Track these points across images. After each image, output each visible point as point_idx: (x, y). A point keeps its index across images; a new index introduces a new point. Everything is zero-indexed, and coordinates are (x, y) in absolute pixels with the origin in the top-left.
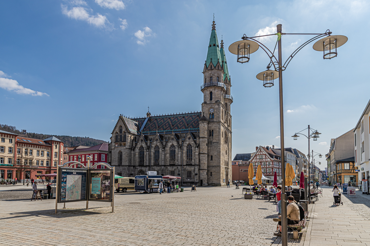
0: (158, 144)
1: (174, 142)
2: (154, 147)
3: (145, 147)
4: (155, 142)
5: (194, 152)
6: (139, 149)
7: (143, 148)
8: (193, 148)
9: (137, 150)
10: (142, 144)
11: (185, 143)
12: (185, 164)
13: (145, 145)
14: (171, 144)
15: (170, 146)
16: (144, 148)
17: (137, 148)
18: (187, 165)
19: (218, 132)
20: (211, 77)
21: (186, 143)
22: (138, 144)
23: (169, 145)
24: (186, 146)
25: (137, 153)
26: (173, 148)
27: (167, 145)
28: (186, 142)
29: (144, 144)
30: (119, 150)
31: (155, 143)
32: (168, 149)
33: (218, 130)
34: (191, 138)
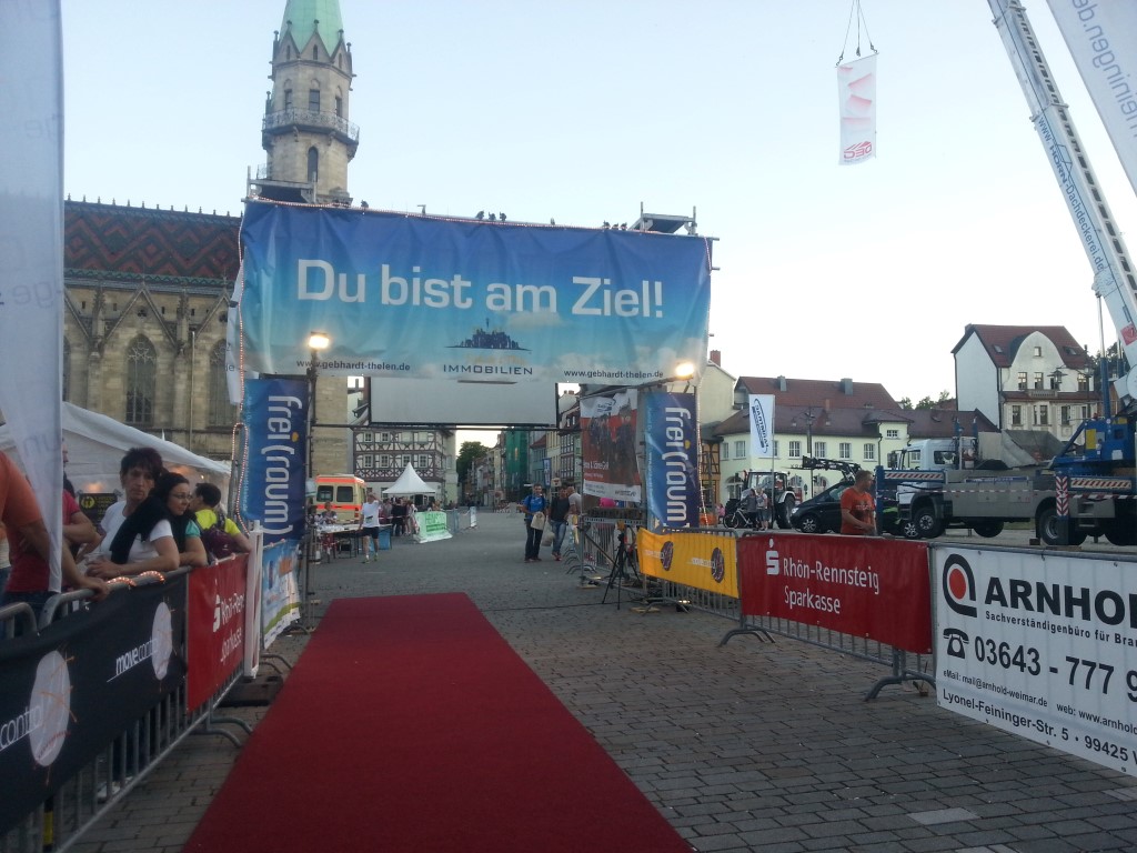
1: (149, 328)
11: (201, 335)
12: (201, 426)
14: (132, 333)
15: (126, 344)
18: (210, 430)
20: (315, 93)
21: (206, 338)
23: (121, 336)
24: (209, 348)
26: (141, 352)
27: (112, 339)
28: (208, 335)
32: (118, 354)
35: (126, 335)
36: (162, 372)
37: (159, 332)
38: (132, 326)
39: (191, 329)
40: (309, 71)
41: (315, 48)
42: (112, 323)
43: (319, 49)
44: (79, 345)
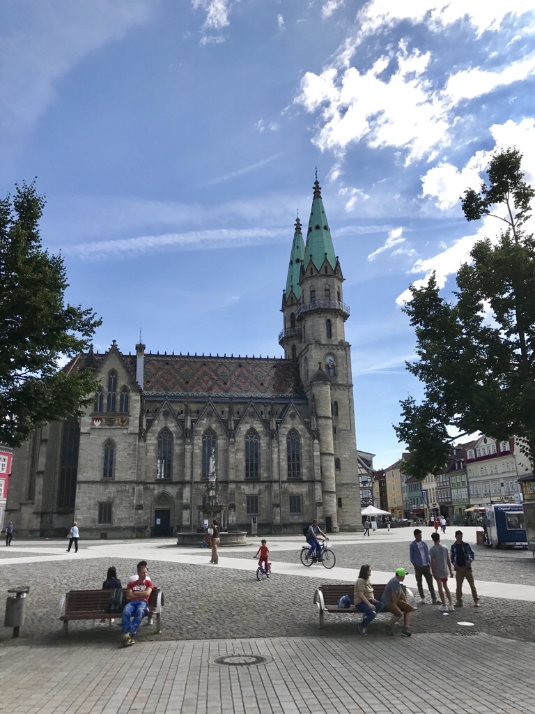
2: (202, 433)
3: (175, 432)
4: (205, 419)
6: (156, 435)
7: (170, 434)
8: (302, 439)
10: (166, 423)
12: (285, 478)
13: (176, 426)
14: (248, 427)
15: (245, 433)
16: (174, 435)
17: (151, 434)
18: (289, 481)
21: (284, 428)
22: (156, 422)
23: (242, 429)
25: (152, 448)
26: (252, 437)
27: (238, 431)
30: (106, 438)
31: (204, 422)
32: (241, 439)
33: (348, 402)
34: (297, 417)
35: (244, 428)
36: (264, 448)
37: (261, 425)
38: (247, 423)
39: (277, 423)
40: (324, 280)
41: (326, 267)
42: (237, 423)
43: (328, 268)
44: (221, 435)
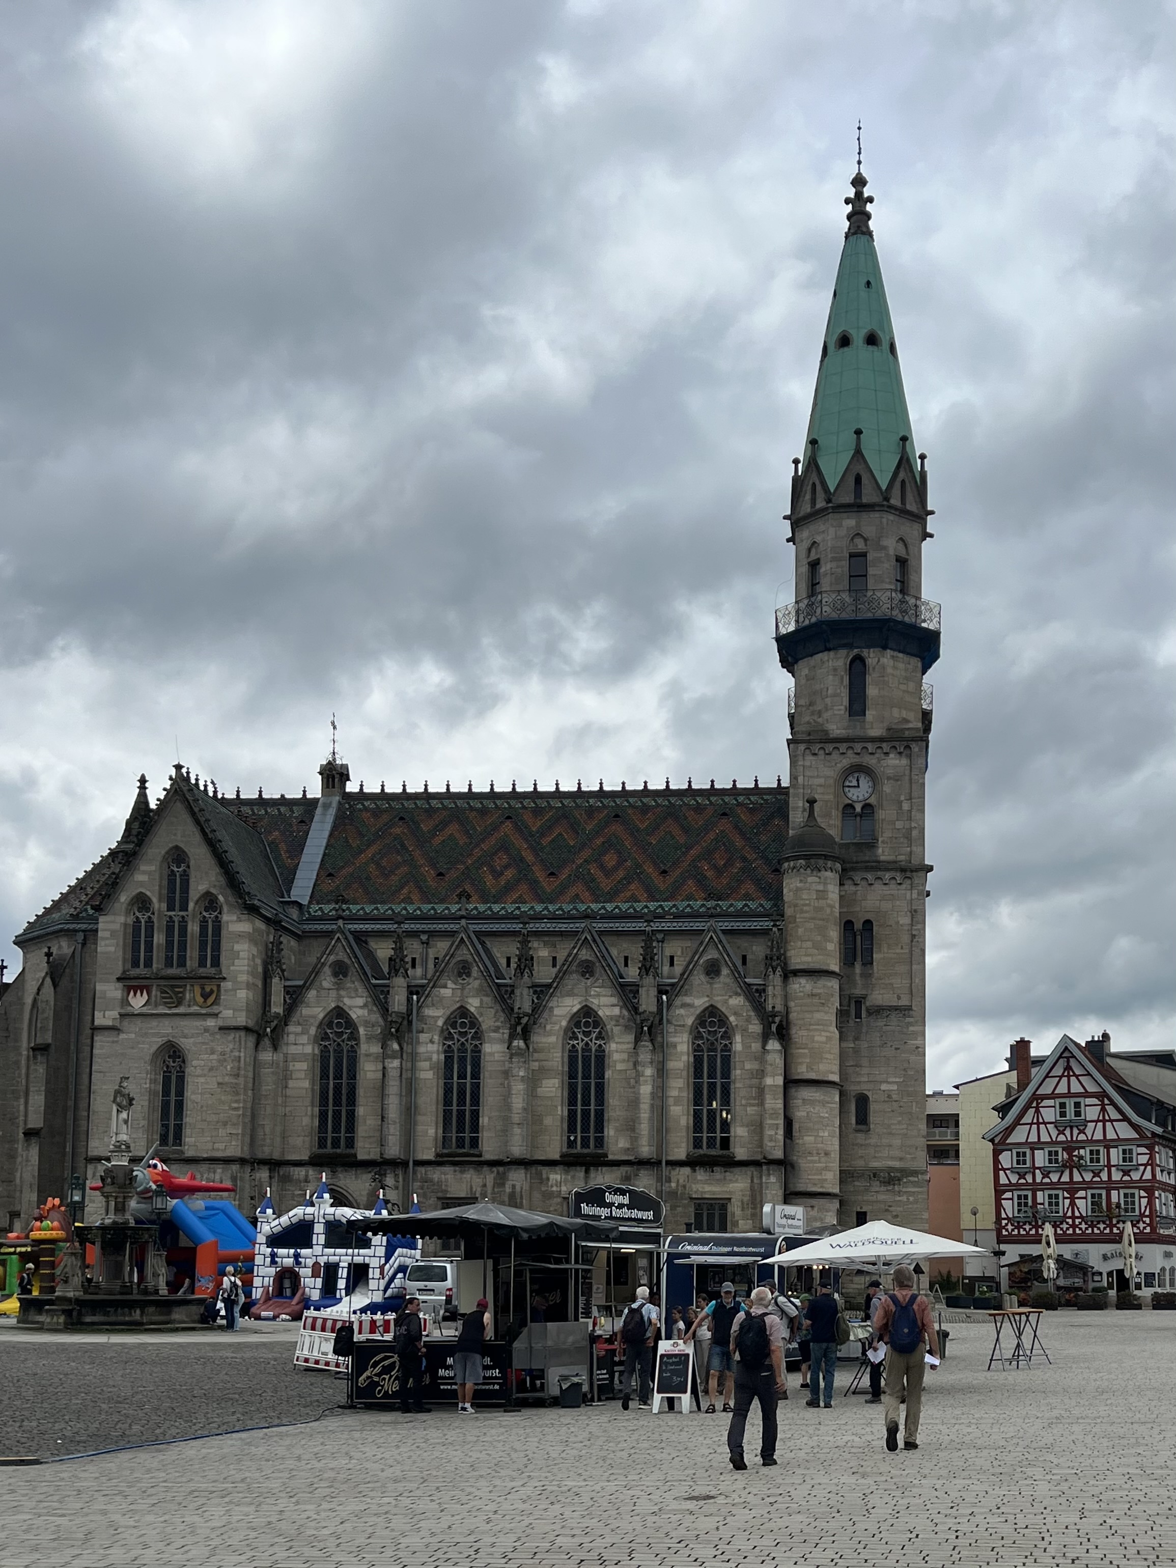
0: (473, 1004)
1: (598, 995)
2: (440, 1023)
3: (366, 1023)
4: (450, 984)
5: (748, 1066)
6: (313, 1031)
7: (350, 1024)
8: (738, 1038)
9: (304, 1039)
10: (339, 997)
11: (678, 1002)
12: (680, 1152)
13: (365, 1006)
14: (573, 1005)
15: (564, 1023)
16: (362, 1031)
17: (299, 1029)
18: (692, 1163)
19: (906, 938)
20: (858, 557)
21: (684, 1005)
22: (312, 994)
23: (556, 1011)
24: (690, 1021)
25: (301, 1068)
26: (587, 1034)
27: (545, 1015)
28: (688, 1000)
29: (360, 1001)
30: (160, 1041)
31: (446, 992)
32: (553, 1039)
33: (905, 920)
34: (725, 971)
35: (563, 1009)
39: (661, 992)
40: (849, 522)
41: (858, 480)
43: (865, 480)
44: (496, 1030)
